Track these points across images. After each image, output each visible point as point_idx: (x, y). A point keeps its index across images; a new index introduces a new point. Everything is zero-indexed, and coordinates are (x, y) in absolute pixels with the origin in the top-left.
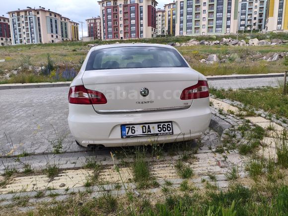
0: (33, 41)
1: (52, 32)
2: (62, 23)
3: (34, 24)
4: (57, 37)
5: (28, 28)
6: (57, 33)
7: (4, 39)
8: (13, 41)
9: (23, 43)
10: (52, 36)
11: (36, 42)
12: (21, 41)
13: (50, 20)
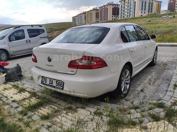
0: (130, 16)
1: (142, 10)
2: (150, 3)
3: (132, 6)
4: (145, 12)
5: (128, 9)
6: (145, 10)
7: (116, 16)
8: (120, 17)
9: (125, 18)
10: (142, 12)
11: (131, 16)
12: (124, 17)
13: (142, 2)
